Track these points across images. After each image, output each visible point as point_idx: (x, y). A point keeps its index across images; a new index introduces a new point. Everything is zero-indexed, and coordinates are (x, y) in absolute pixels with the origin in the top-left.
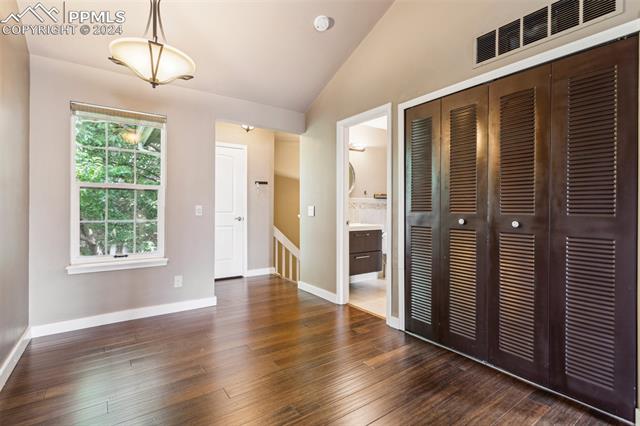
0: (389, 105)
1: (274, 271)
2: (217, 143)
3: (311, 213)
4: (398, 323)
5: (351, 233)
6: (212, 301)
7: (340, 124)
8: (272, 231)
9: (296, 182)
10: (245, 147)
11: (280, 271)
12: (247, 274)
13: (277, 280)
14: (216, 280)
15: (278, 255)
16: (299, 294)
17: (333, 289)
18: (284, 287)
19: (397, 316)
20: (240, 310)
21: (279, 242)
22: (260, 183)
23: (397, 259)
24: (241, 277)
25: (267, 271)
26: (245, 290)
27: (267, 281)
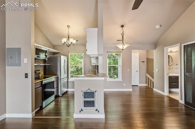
0: (179, 44)
1: (147, 85)
2: (132, 53)
3: (157, 71)
4: (182, 102)
5: (169, 77)
6: (131, 90)
7: (165, 48)
8: (146, 75)
9: (153, 60)
10: (138, 53)
11: (148, 85)
12: (139, 85)
13: (148, 88)
14: (132, 86)
15: (148, 81)
16: (154, 91)
17: (164, 91)
18: (150, 89)
19: (182, 100)
20: (137, 93)
21: (148, 78)
22: (143, 62)
23: (182, 85)
24: (137, 86)
25: (145, 85)
26: (139, 89)
27: (145, 87)
